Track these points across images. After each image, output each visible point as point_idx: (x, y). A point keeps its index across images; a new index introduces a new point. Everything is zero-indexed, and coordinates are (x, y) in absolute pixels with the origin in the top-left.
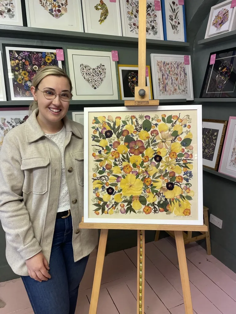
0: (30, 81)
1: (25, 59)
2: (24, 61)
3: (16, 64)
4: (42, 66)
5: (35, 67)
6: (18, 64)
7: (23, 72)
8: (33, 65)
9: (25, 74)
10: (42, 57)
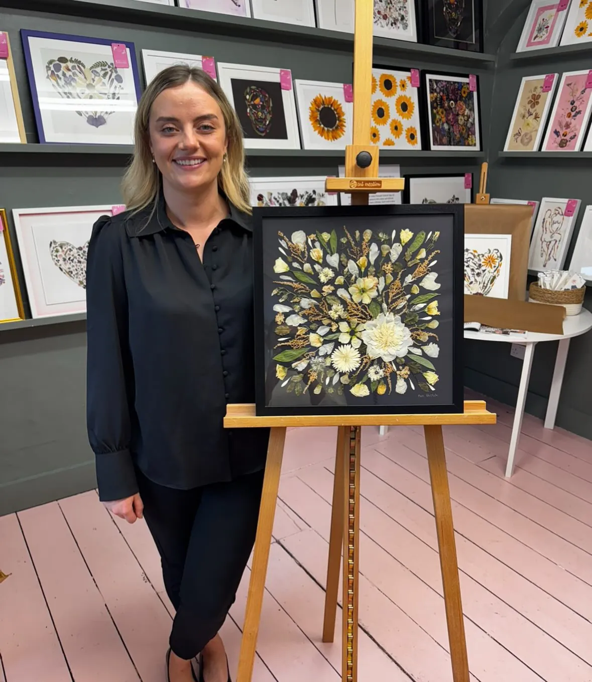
0: (447, 122)
1: (443, 92)
2: (441, 94)
3: (434, 99)
6: (436, 99)
7: (441, 110)
8: (450, 100)
9: (442, 113)
10: (458, 89)
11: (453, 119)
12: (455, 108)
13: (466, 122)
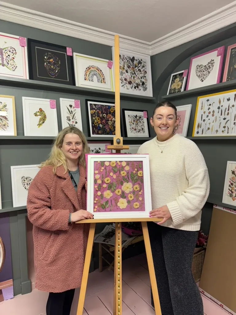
0: (101, 124)
1: (99, 109)
2: (98, 110)
3: (93, 113)
4: (108, 114)
5: (104, 115)
6: (95, 113)
7: (98, 118)
8: (103, 114)
9: (99, 119)
10: (108, 109)
11: (105, 122)
12: (106, 117)
13: (113, 124)
